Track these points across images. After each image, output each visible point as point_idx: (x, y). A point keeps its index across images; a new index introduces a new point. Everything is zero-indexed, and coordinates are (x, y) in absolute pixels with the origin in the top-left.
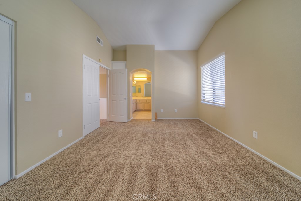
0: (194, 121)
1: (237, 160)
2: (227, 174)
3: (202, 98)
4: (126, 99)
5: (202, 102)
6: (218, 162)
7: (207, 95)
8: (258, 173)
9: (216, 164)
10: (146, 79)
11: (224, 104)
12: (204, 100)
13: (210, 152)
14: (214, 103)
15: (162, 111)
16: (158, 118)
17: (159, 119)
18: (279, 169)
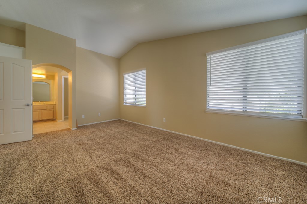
0: (119, 121)
1: (160, 136)
2: (161, 143)
3: (124, 101)
4: (29, 105)
5: (125, 104)
6: (154, 140)
7: (129, 98)
8: (171, 138)
9: (154, 141)
10: (44, 77)
11: (145, 104)
12: (126, 103)
13: (146, 137)
14: (136, 104)
15: (83, 116)
16: (78, 126)
17: (80, 126)
18: (175, 134)
